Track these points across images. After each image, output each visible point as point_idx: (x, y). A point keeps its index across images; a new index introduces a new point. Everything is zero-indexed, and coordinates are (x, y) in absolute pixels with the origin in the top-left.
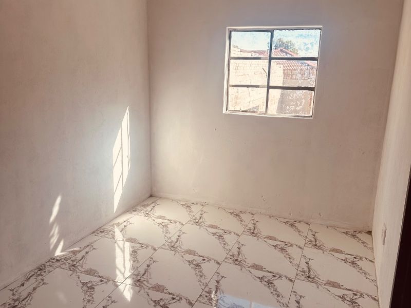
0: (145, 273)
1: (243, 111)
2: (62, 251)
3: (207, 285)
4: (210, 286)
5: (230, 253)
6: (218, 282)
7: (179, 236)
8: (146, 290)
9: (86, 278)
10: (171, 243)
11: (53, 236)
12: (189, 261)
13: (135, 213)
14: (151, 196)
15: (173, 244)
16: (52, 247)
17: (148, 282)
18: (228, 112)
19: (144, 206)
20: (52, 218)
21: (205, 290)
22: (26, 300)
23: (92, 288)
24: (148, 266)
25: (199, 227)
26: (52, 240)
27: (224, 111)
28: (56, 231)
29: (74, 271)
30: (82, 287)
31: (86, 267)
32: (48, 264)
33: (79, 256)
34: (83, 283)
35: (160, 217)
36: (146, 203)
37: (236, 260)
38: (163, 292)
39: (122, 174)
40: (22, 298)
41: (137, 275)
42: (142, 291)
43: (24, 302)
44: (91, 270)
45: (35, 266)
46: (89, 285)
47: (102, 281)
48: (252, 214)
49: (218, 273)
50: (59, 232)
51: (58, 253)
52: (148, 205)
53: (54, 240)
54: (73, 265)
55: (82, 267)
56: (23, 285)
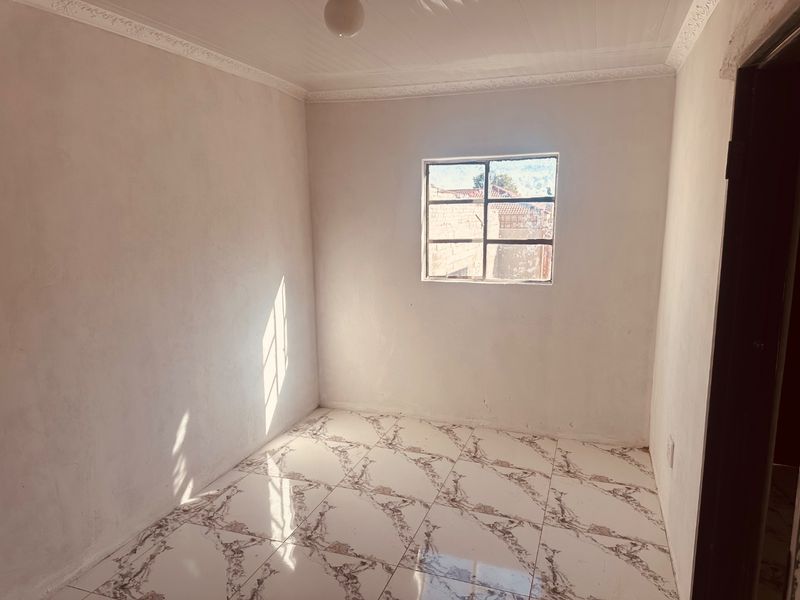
0: (317, 526)
1: (450, 277)
2: (191, 497)
3: (412, 541)
4: (417, 541)
5: (443, 490)
6: (428, 535)
7: (365, 466)
8: (321, 552)
9: (229, 537)
10: (353, 477)
11: (178, 473)
12: (382, 505)
13: (298, 433)
14: (319, 407)
15: (356, 480)
16: (176, 491)
17: (323, 540)
18: (428, 279)
19: (311, 422)
20: (176, 448)
21: (410, 548)
22: (140, 576)
23: (239, 552)
24: (322, 515)
25: (393, 451)
26: (176, 481)
27: (423, 278)
28: (181, 466)
29: (210, 526)
30: (224, 551)
31: (229, 520)
32: (171, 517)
33: (217, 503)
34: (226, 545)
35: (335, 439)
36: (311, 418)
37: (453, 500)
38: (346, 553)
39: (276, 376)
40: (134, 572)
41: (306, 530)
42: (315, 554)
43: (137, 579)
44: (236, 524)
45: (154, 521)
46: (234, 547)
47: (253, 540)
48: (471, 428)
49: (427, 521)
50: (186, 468)
51: (186, 499)
52: (315, 421)
53: (179, 481)
54: (210, 518)
55: (222, 520)
56: (134, 551)
